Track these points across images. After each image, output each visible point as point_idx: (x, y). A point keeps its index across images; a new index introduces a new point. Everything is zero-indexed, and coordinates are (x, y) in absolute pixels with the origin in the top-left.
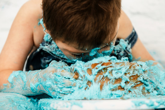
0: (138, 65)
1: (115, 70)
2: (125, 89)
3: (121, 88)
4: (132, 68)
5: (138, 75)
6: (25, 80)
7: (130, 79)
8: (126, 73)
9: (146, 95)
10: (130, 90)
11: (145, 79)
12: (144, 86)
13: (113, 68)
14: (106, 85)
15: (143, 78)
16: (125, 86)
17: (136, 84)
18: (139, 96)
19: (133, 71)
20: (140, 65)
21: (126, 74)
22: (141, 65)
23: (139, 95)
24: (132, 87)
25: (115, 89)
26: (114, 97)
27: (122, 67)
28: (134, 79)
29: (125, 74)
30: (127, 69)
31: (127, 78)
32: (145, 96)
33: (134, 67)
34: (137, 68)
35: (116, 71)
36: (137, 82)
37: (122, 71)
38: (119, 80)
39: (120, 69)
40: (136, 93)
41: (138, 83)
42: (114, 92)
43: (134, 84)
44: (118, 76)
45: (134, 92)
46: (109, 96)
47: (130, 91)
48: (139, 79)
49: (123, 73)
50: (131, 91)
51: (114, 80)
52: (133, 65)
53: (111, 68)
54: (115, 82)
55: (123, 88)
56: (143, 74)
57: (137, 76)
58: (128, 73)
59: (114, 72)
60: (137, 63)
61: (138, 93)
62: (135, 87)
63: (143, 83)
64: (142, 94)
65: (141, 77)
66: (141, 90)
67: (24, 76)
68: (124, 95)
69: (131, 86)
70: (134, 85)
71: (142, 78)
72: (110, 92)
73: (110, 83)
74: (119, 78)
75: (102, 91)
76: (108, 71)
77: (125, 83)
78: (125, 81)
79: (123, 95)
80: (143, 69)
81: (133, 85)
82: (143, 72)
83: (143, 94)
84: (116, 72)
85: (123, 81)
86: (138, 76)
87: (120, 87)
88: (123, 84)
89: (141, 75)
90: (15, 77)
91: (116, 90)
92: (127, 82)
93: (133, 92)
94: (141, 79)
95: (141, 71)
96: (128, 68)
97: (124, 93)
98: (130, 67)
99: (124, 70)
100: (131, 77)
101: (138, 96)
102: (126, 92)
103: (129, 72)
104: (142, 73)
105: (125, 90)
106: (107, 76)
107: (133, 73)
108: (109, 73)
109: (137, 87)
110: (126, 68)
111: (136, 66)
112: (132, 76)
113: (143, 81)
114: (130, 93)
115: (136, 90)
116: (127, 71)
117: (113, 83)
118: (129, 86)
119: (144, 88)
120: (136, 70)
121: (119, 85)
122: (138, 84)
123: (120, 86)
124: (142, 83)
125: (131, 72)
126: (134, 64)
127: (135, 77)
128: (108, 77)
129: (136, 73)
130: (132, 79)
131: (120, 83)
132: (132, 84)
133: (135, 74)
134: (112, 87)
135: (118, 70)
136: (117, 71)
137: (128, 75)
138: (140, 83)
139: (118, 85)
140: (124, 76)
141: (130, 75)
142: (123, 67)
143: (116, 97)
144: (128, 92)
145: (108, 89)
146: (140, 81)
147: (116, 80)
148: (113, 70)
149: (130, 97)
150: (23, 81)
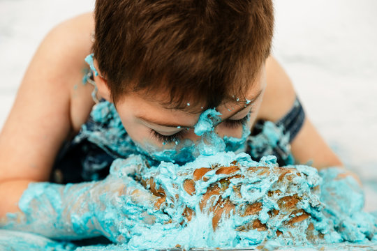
0: (299, 174)
1: (248, 184)
2: (269, 227)
3: (261, 224)
4: (285, 180)
5: (299, 195)
6: (58, 206)
7: (280, 205)
8: (272, 190)
9: (317, 240)
10: (280, 230)
11: (314, 205)
12: (312, 221)
13: (242, 180)
14: (226, 218)
15: (310, 204)
16: (268, 221)
17: (293, 215)
18: (301, 242)
19: (288, 188)
20: (302, 174)
21: (272, 193)
22: (305, 174)
23: (299, 240)
24: (284, 222)
25: (246, 227)
26: (244, 244)
27: (262, 176)
28: (290, 204)
29: (270, 193)
30: (272, 182)
31: (272, 202)
32: (314, 243)
33: (289, 178)
34: (297, 179)
35: (249, 186)
36: (295, 212)
37: (262, 187)
38: (255, 206)
39: (259, 181)
40: (293, 238)
41: (298, 214)
42: (243, 234)
43: (289, 217)
44: (252, 198)
45: (290, 233)
46: (231, 243)
47: (279, 232)
48: (300, 205)
49: (264, 192)
50: (282, 232)
51: (243, 207)
52: (288, 174)
53: (238, 179)
54: (247, 211)
55: (265, 226)
56: (310, 194)
57: (297, 198)
58: (277, 191)
59: (244, 188)
60: (295, 169)
61: (297, 238)
62: (290, 222)
63: (310, 214)
64: (306, 240)
65: (304, 201)
66: (304, 230)
67: (57, 197)
68: (266, 241)
69: (283, 220)
70: (289, 219)
71: (306, 202)
72: (234, 233)
73: (234, 213)
74: (256, 202)
75: (217, 230)
76: (231, 185)
77: (270, 213)
78: (268, 210)
79: (264, 240)
80: (311, 183)
81: (286, 218)
82: (309, 190)
83: (308, 238)
84: (250, 189)
85: (265, 209)
86: (299, 199)
87: (257, 223)
88: (264, 216)
89: (305, 197)
90: (35, 198)
91: (249, 228)
92: (272, 212)
93: (286, 233)
94: (304, 205)
95: (305, 188)
96: (277, 179)
97: (265, 237)
98: (281, 179)
99: (266, 185)
100: (281, 199)
101: (298, 243)
102: (271, 234)
103: (277, 188)
104: (308, 193)
105: (269, 230)
106: (229, 197)
107: (287, 192)
108: (234, 190)
109: (296, 224)
110: (271, 181)
111: (295, 176)
112: (286, 198)
113: (309, 211)
114: (280, 235)
115: (293, 231)
116: (274, 186)
117: (243, 212)
118: (277, 221)
119: (311, 226)
120: (295, 185)
121: (254, 217)
122: (297, 217)
123: (259, 221)
124: (306, 214)
125: (283, 189)
126: (289, 172)
127: (292, 200)
128: (231, 198)
129: (294, 190)
130: (285, 206)
131: (258, 214)
132: (285, 215)
133: (292, 195)
134: (238, 223)
135: (254, 183)
136: (252, 185)
137: (276, 196)
138: (302, 213)
139: (254, 219)
140: (267, 196)
141: (281, 197)
142: (265, 178)
143: (248, 245)
144: (276, 235)
145: (230, 226)
146: (303, 210)
147: (248, 206)
148: (242, 183)
149: (280, 245)
150: (54, 208)
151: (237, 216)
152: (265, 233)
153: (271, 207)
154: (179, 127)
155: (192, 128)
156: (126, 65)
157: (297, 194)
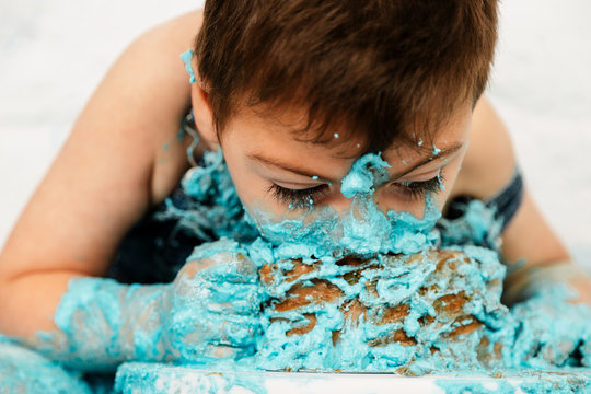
0: (468, 260)
1: (389, 278)
2: (419, 341)
3: (406, 337)
4: (446, 270)
5: (467, 293)
6: (115, 319)
7: (437, 308)
8: (426, 286)
9: (492, 362)
10: (436, 345)
11: (489, 309)
12: (487, 332)
13: (379, 272)
14: (352, 326)
15: (485, 307)
16: (418, 331)
17: (458, 324)
18: (467, 364)
19: (451, 281)
20: (473, 261)
21: (426, 289)
22: (477, 261)
23: (465, 361)
24: (442, 334)
25: (383, 340)
26: (380, 365)
27: (411, 266)
28: (452, 307)
29: (423, 290)
30: (427, 273)
31: (425, 304)
32: (487, 366)
33: (453, 267)
34: (464, 268)
35: (391, 282)
36: (460, 319)
37: (411, 282)
38: (400, 310)
39: (406, 273)
40: (456, 357)
41: (465, 322)
42: (377, 351)
43: (452, 326)
44: (394, 298)
45: (451, 350)
46: (359, 362)
47: (434, 349)
48: (468, 308)
49: (414, 288)
50: (438, 349)
51: (380, 312)
52: (451, 260)
53: (374, 271)
54: (386, 317)
55: (413, 340)
56: (484, 291)
57: (463, 298)
58: (433, 287)
59: (382, 284)
60: (463, 252)
61: (461, 357)
62: (452, 334)
63: (483, 323)
64: (475, 361)
65: (475, 302)
66: (473, 347)
68: (413, 360)
69: (440, 331)
70: (450, 330)
71: (478, 304)
72: (365, 349)
73: (365, 319)
74: (401, 304)
75: (338, 345)
76: (362, 280)
77: (421, 320)
78: (419, 316)
79: (410, 360)
80: (485, 274)
81: (447, 328)
82: (483, 285)
83: (479, 358)
84: (392, 286)
85: (414, 315)
86: (467, 298)
87: (400, 335)
88: (411, 325)
89: (476, 295)
91: (387, 342)
92: (424, 319)
93: (444, 350)
94: (475, 308)
95: (476, 281)
96: (433, 268)
97: (413, 354)
98: (439, 268)
99: (417, 279)
100: (440, 299)
101: (462, 365)
102: (421, 352)
103: (434, 282)
104: (481, 289)
105: (419, 345)
106: (358, 296)
107: (448, 288)
108: (366, 288)
109: (461, 337)
110: (424, 271)
111: (461, 263)
112: (446, 298)
113: (482, 317)
114: (436, 353)
115: (456, 347)
116: (428, 280)
117: (378, 319)
118: (431, 333)
119: (485, 340)
120: (461, 276)
121: (397, 326)
122: (464, 327)
123: (403, 331)
124: (477, 322)
125: (443, 283)
126: (452, 257)
127: (456, 301)
128: (361, 297)
129: (459, 286)
130: (445, 309)
131: (403, 322)
132: (444, 323)
133: (456, 292)
134: (372, 335)
135: (400, 276)
136: (396, 280)
137: (431, 295)
138: (471, 321)
139: (396, 329)
140: (417, 295)
141: (439, 295)
142: (415, 268)
143: (384, 367)
144: (429, 352)
145: (358, 337)
146: (473, 316)
147: (388, 310)
148: (379, 277)
149: (433, 368)
150: (108, 322)
151: (369, 323)
152: (412, 349)
153: (423, 311)
154: (315, 178)
155: (338, 183)
156: (244, 56)
157: (463, 291)
